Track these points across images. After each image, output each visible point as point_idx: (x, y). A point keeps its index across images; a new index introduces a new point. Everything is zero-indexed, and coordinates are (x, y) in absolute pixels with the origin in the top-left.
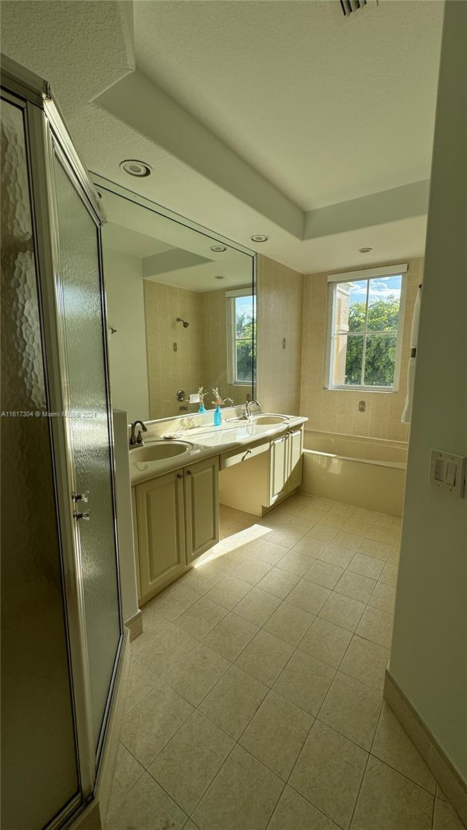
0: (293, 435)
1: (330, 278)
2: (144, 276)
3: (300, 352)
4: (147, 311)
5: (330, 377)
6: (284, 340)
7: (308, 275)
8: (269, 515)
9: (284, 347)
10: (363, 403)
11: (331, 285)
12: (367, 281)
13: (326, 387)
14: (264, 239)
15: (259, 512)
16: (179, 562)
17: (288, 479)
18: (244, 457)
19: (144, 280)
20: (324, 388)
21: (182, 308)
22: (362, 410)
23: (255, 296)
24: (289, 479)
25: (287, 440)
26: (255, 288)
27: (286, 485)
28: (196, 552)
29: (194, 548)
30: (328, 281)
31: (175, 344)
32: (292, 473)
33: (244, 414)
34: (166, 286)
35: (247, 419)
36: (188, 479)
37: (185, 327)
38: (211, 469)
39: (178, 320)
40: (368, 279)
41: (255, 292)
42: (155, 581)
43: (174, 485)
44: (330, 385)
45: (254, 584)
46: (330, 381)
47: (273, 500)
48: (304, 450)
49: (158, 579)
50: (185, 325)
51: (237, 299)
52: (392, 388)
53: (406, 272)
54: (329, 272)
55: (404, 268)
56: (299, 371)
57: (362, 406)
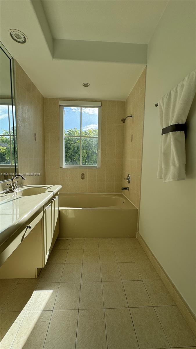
1: (61, 103)
3: (44, 145)
5: (63, 161)
6: (35, 135)
7: (47, 99)
9: (35, 139)
10: (83, 175)
11: (61, 107)
12: (80, 108)
13: (61, 166)
20: (60, 167)
22: (83, 178)
23: (14, 106)
30: (60, 104)
32: (55, 228)
33: (11, 187)
35: (13, 192)
41: (14, 103)
44: (63, 165)
47: (46, 259)
48: (61, 208)
52: (97, 166)
53: (101, 107)
54: (59, 98)
55: (100, 104)
56: (44, 157)
57: (83, 176)
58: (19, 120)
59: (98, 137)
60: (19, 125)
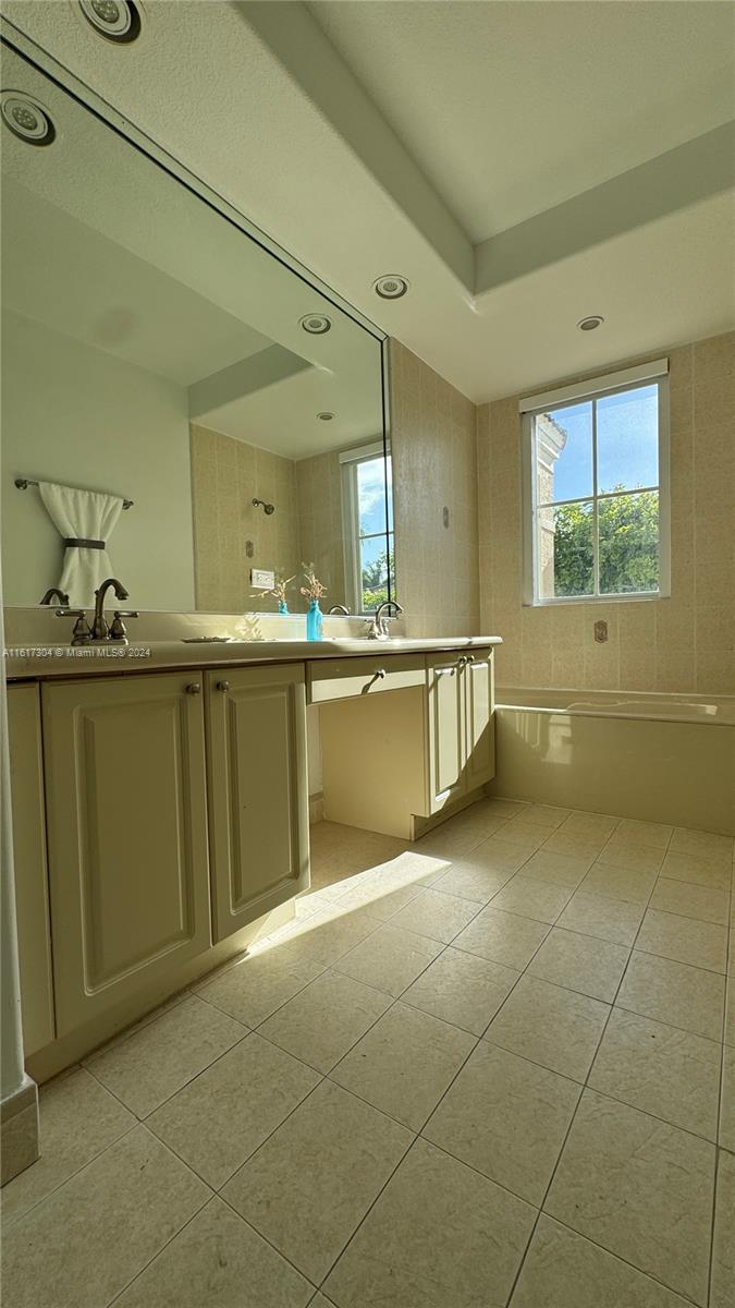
0: (473, 667)
1: (524, 406)
2: (190, 416)
3: (476, 541)
4: (196, 480)
5: (535, 584)
6: (446, 511)
7: (484, 406)
8: (431, 834)
9: (446, 524)
10: (601, 626)
11: (526, 417)
12: (591, 403)
13: (527, 603)
14: (400, 287)
15: (408, 827)
16: (190, 930)
17: (467, 761)
18: (367, 687)
19: (190, 425)
20: (524, 606)
21: (264, 483)
22: (601, 638)
24: (470, 761)
25: (462, 675)
26: (388, 441)
27: (465, 775)
28: (246, 907)
29: (237, 895)
30: (521, 411)
31: (249, 545)
32: (476, 750)
33: (371, 629)
34: (233, 441)
36: (220, 703)
37: (268, 513)
38: (285, 694)
39: (256, 502)
40: (594, 397)
42: (105, 986)
43: (174, 712)
44: (535, 598)
45: (396, 994)
46: (535, 593)
47: (438, 802)
49: (119, 978)
50: (268, 510)
51: (359, 466)
52: (656, 595)
53: (666, 375)
54: (520, 394)
55: (661, 367)
56: (476, 575)
57: (601, 632)
58: (401, 475)
59: (660, 488)
60: (401, 487)
